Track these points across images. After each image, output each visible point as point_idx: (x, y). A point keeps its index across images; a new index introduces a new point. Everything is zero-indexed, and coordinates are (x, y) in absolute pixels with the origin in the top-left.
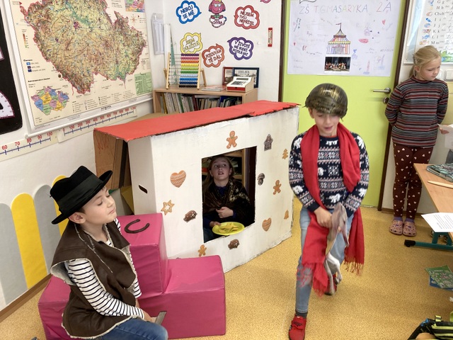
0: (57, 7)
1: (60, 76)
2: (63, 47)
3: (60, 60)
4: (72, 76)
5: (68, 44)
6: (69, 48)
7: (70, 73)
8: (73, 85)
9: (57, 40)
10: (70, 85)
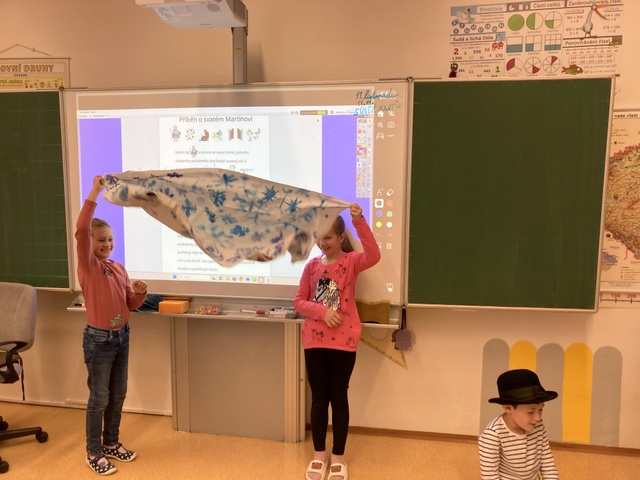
0: (628, 163)
1: (608, 236)
2: (624, 205)
3: (613, 218)
4: (630, 238)
5: (634, 203)
6: (635, 207)
7: (627, 234)
8: (629, 249)
9: (616, 198)
10: (623, 248)
